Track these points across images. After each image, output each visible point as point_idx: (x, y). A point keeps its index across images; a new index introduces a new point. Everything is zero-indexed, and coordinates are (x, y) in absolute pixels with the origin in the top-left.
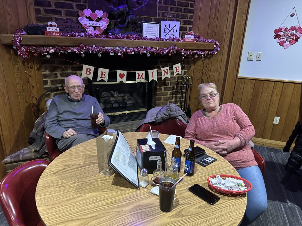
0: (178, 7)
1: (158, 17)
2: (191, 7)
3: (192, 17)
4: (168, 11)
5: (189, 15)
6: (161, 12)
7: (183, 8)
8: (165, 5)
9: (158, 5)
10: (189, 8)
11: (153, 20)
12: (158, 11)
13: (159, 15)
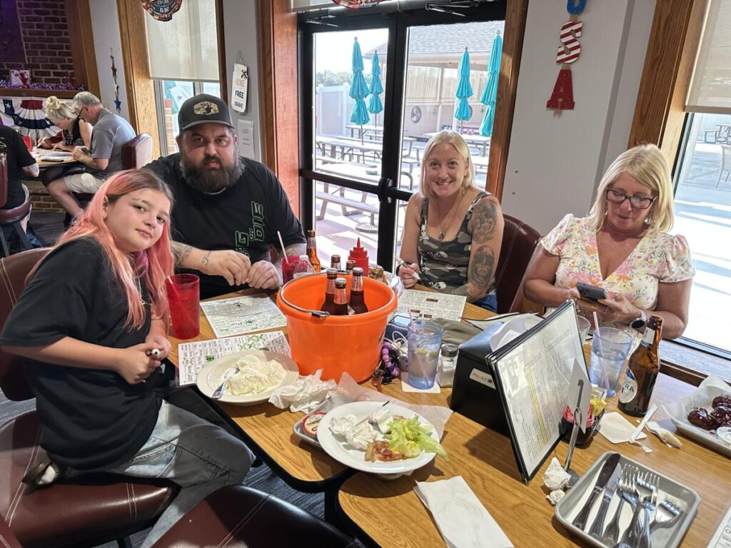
0: (50, 50)
1: (27, 62)
2: (66, 49)
3: (70, 61)
4: (38, 55)
6: (31, 57)
7: (57, 51)
8: (34, 50)
9: (25, 50)
10: (65, 50)
11: (23, 66)
12: (26, 57)
13: (29, 61)
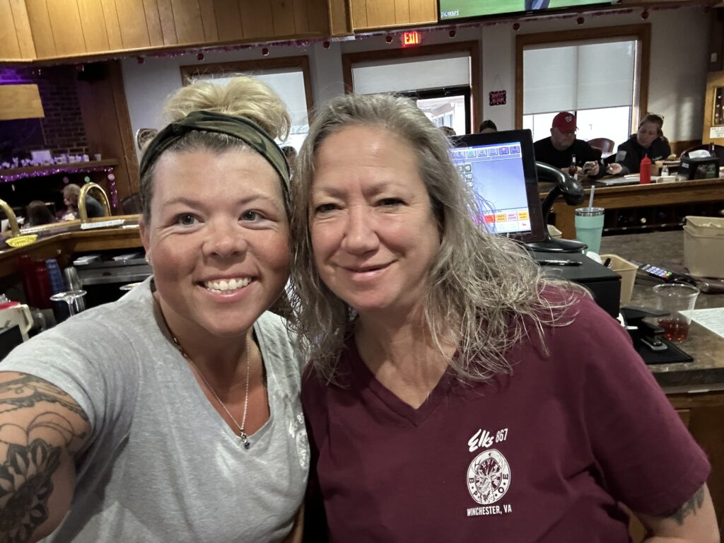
0: (66, 133)
4: (56, 137)
5: (81, 138)
6: (49, 139)
7: (73, 133)
8: (52, 134)
9: (44, 134)
10: (79, 131)
11: (42, 148)
13: (48, 143)
